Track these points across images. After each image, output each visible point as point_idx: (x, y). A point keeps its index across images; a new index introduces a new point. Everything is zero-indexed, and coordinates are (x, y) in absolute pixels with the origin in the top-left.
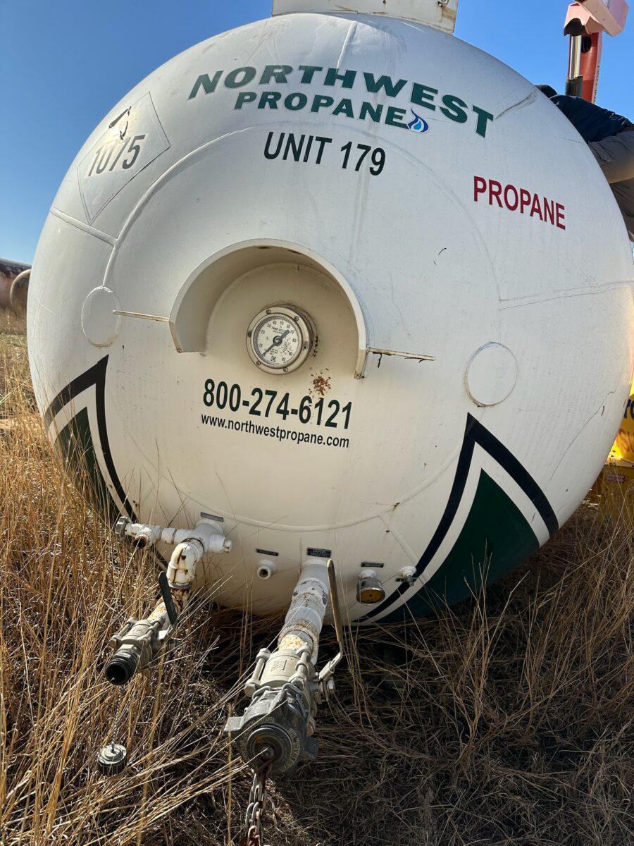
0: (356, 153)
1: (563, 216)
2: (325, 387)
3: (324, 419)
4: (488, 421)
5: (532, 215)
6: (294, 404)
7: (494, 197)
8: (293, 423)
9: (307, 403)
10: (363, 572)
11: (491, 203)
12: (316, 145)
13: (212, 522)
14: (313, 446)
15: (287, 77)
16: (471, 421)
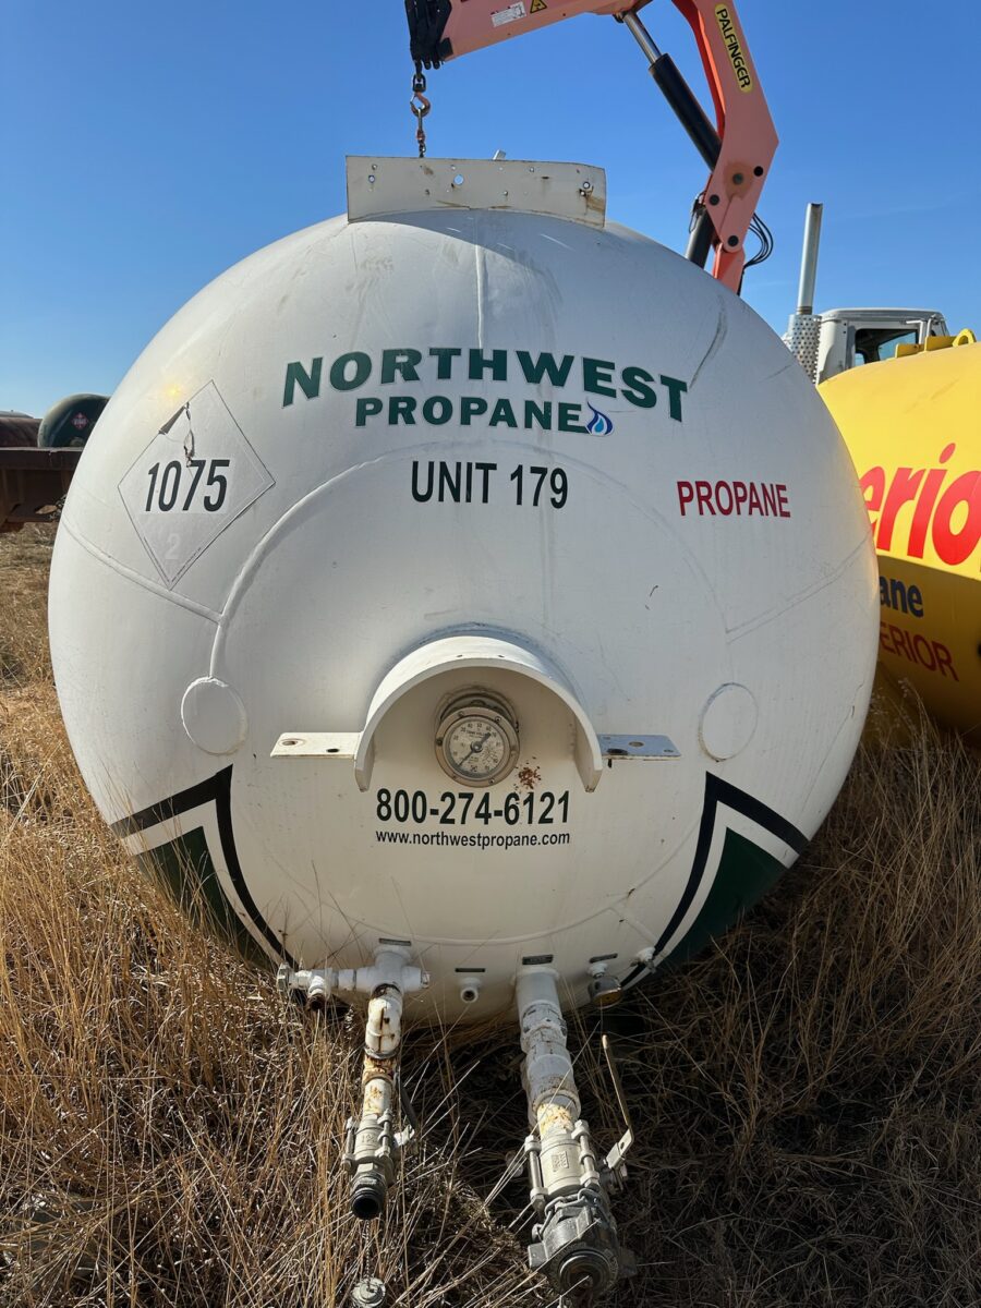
0: (530, 481)
1: (785, 500)
2: (534, 779)
3: (537, 816)
4: (730, 776)
5: (750, 513)
6: (496, 803)
7: (704, 503)
8: (498, 826)
9: (513, 801)
10: (592, 968)
11: (701, 513)
12: (478, 475)
13: (395, 948)
14: (526, 848)
15: (417, 368)
16: (712, 780)
